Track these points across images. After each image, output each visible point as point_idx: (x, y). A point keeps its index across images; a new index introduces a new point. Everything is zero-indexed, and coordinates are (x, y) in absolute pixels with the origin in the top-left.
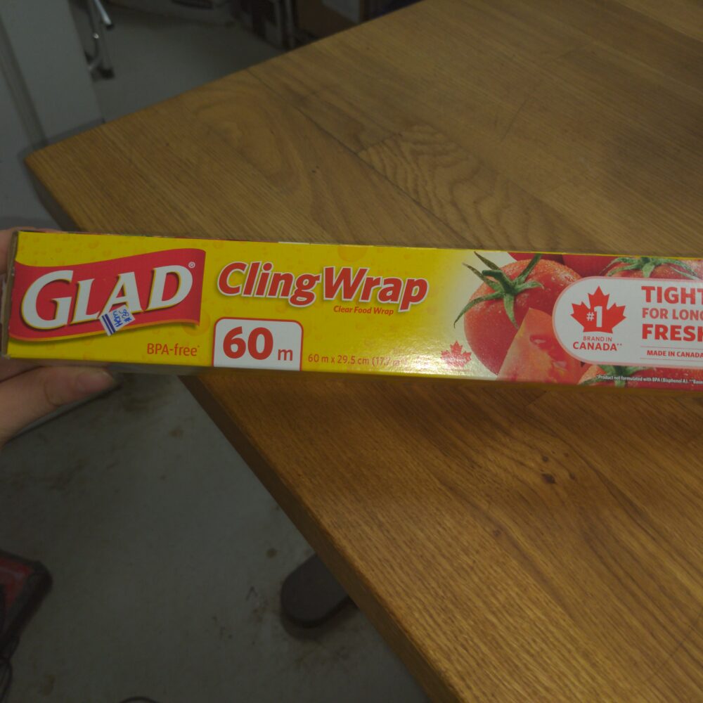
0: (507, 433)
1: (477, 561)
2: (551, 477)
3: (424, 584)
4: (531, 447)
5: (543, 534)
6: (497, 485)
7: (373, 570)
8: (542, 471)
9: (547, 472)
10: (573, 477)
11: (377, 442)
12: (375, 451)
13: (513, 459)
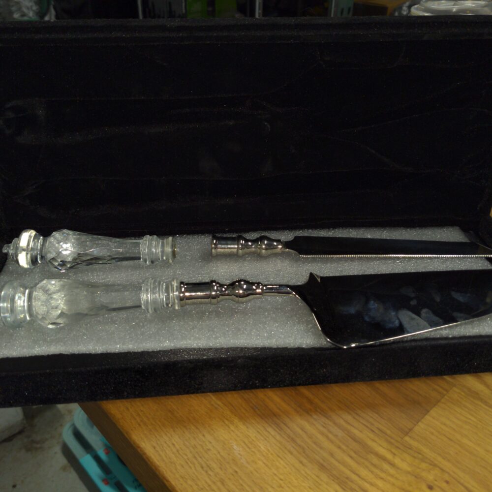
0: (392, 465)
4: (416, 477)
11: (281, 480)
12: (281, 489)
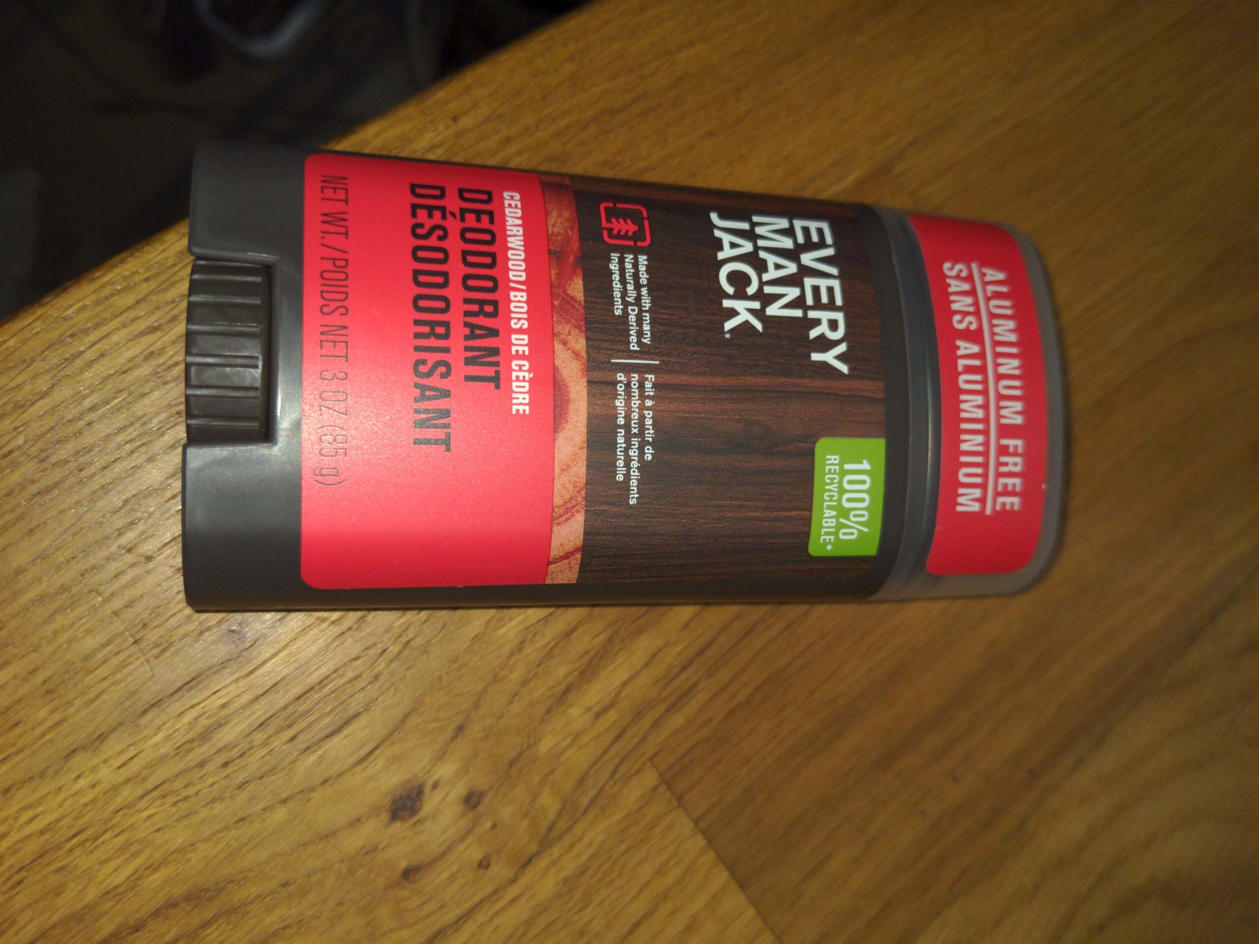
1: (151, 565)
2: (413, 811)
3: (92, 409)
5: (226, 765)
6: (395, 649)
7: (147, 280)
8: (435, 786)
9: (431, 802)
10: (409, 874)
13: (476, 706)
